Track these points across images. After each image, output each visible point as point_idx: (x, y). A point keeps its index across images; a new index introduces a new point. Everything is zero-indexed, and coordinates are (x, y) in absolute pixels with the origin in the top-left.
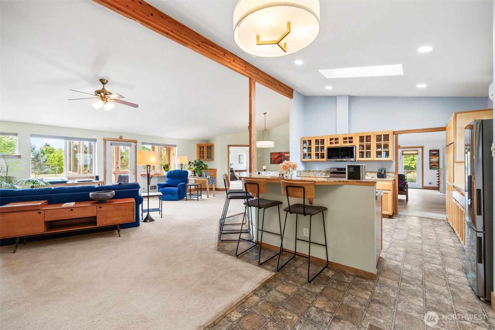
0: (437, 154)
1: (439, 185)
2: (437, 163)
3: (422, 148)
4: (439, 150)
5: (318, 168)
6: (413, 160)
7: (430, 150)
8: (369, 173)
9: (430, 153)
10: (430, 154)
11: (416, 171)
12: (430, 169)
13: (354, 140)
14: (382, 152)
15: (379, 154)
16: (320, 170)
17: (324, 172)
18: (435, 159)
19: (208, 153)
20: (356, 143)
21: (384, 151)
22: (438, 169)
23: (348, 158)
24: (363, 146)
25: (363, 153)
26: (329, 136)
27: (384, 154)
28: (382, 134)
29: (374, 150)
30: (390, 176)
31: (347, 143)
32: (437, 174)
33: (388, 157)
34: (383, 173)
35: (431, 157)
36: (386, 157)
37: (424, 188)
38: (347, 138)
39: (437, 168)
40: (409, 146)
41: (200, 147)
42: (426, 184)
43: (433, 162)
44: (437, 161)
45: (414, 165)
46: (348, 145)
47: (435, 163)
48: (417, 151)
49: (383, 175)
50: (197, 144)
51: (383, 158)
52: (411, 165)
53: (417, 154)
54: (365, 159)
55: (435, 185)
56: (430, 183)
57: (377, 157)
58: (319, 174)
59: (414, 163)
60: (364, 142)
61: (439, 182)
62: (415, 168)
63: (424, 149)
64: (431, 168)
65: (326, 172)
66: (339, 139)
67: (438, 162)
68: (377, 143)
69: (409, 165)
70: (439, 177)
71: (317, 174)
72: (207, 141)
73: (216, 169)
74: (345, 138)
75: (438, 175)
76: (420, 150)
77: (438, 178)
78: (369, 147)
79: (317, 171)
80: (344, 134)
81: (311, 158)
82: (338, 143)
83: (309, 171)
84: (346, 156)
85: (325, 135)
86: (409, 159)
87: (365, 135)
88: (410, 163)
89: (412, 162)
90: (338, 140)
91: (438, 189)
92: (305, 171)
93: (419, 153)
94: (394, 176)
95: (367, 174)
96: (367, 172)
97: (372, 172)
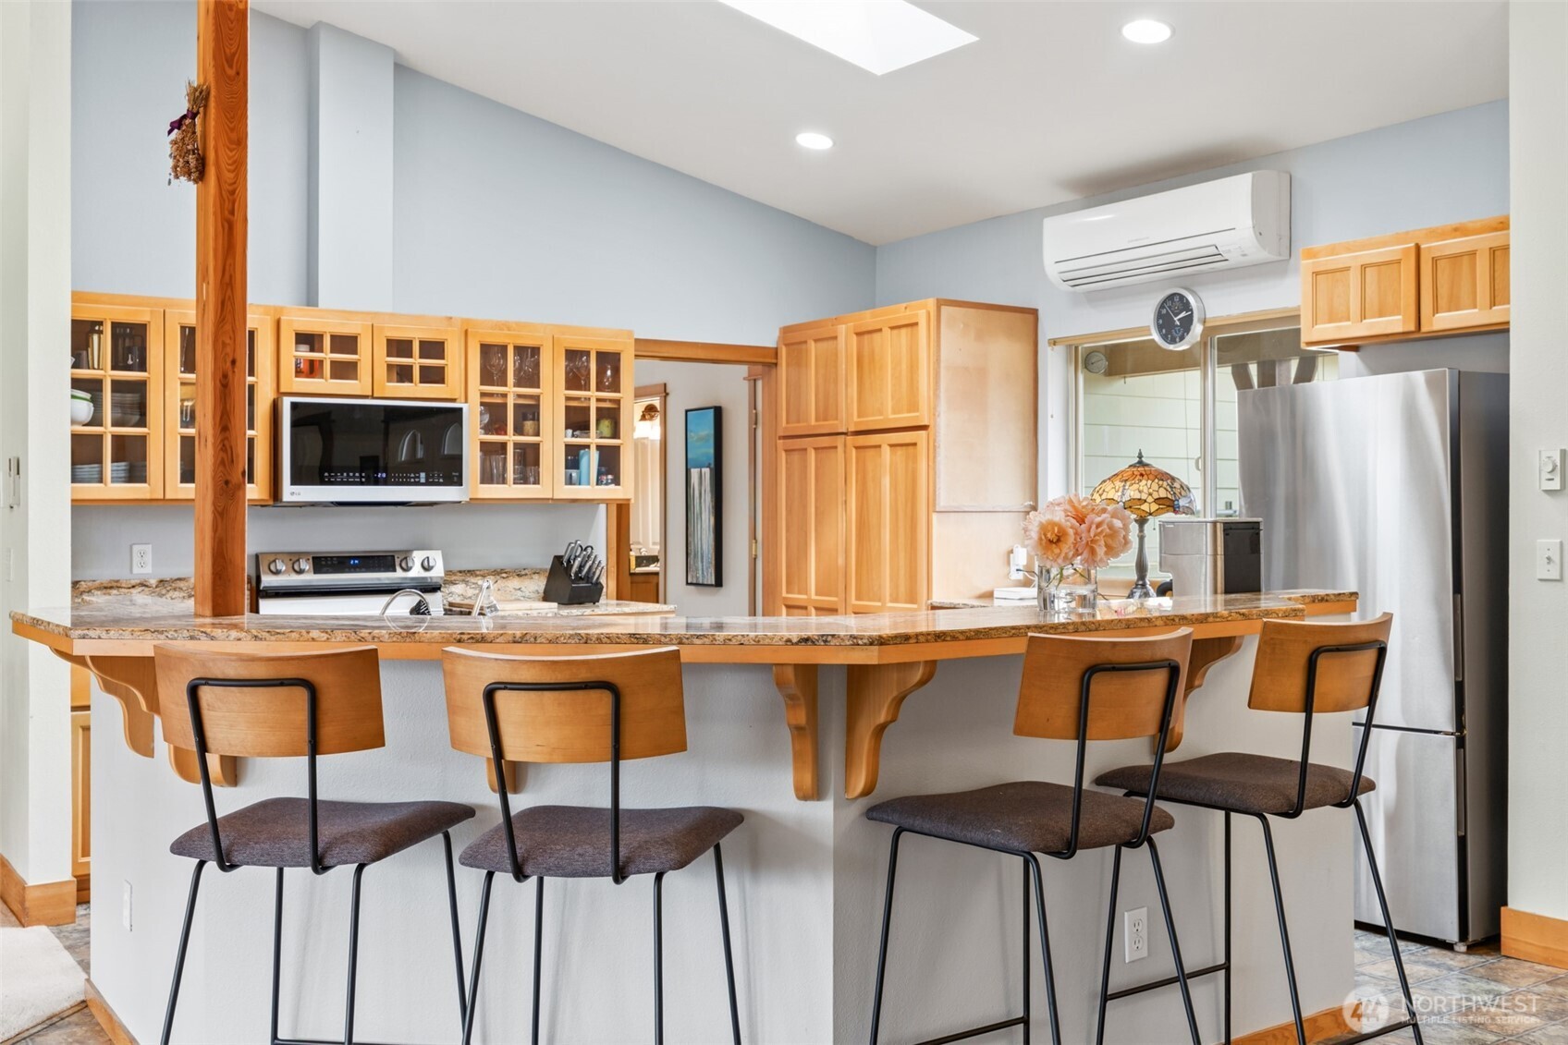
5: (149, 558)
8: (490, 581)
13: (449, 362)
15: (575, 460)
16: (167, 575)
20: (463, 383)
21: (598, 447)
24: (500, 410)
25: (500, 449)
28: (592, 343)
31: (410, 380)
33: (609, 482)
38: (410, 343)
46: (414, 393)
51: (596, 488)
54: (511, 490)
57: (568, 480)
60: (503, 382)
66: (364, 345)
68: (568, 399)
74: (399, 347)
78: (529, 419)
79: (142, 585)
82: (345, 370)
87: (510, 339)
90: (356, 353)
95: (480, 582)
96: (481, 573)
97: (504, 575)
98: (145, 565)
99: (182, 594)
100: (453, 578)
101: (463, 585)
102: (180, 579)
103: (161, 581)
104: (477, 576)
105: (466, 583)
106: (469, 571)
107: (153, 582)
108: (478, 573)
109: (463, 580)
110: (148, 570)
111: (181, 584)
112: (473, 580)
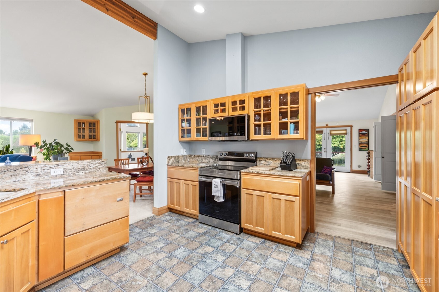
0: (366, 133)
1: (369, 169)
2: (366, 144)
3: (351, 127)
4: (368, 129)
5: (205, 151)
6: (342, 141)
7: (359, 130)
8: (271, 161)
9: (359, 132)
10: (359, 134)
11: (344, 153)
12: (359, 151)
13: (246, 105)
14: (289, 124)
15: (283, 127)
16: (207, 154)
17: (213, 158)
18: (364, 140)
19: (90, 131)
20: (250, 109)
21: (291, 123)
22: (368, 151)
23: (237, 136)
24: (260, 115)
25: (259, 126)
26: (213, 100)
27: (291, 127)
28: (288, 91)
29: (275, 121)
30: (303, 166)
31: (237, 111)
32: (367, 156)
33: (297, 133)
34: (289, 161)
35: (360, 137)
36: (294, 133)
37: (353, 171)
38: (236, 102)
39: (367, 149)
40: (337, 125)
41: (79, 124)
42: (355, 168)
43: (362, 143)
44: (366, 142)
45: (343, 145)
46: (239, 113)
47: (365, 144)
48: (346, 130)
49: (289, 165)
50: (75, 120)
51: (291, 135)
52: (340, 146)
53: (346, 134)
54: (262, 137)
55: (364, 168)
56: (359, 166)
57: (280, 133)
58: (207, 160)
59: (343, 144)
60: (260, 107)
61: (369, 165)
62: (344, 149)
63: (353, 128)
64: (360, 149)
65: (214, 158)
66: (227, 104)
67: (368, 143)
68: (280, 109)
69: (338, 146)
70: (369, 159)
71: (204, 161)
72: (93, 116)
73: (101, 153)
74: (234, 103)
75: (368, 158)
76: (349, 129)
77: (368, 161)
78: (268, 116)
79: (203, 156)
80: (234, 96)
81: (191, 137)
82: (223, 111)
83: (194, 155)
84: (234, 133)
85: (208, 99)
86: (338, 140)
87: (262, 95)
88: (339, 144)
89: (341, 143)
90: (225, 106)
91: (367, 172)
92: (190, 156)
93: (348, 133)
94: (309, 166)
95: (269, 161)
96: (269, 158)
97: (276, 160)
98: (204, 153)
99: (209, 159)
100: (262, 159)
101: (264, 161)
102: (209, 156)
103: (206, 156)
104: (268, 159)
105: (265, 161)
106: (266, 158)
107: (205, 156)
108: (268, 158)
109: (264, 160)
110: (205, 153)
111: (209, 157)
112: (267, 160)
